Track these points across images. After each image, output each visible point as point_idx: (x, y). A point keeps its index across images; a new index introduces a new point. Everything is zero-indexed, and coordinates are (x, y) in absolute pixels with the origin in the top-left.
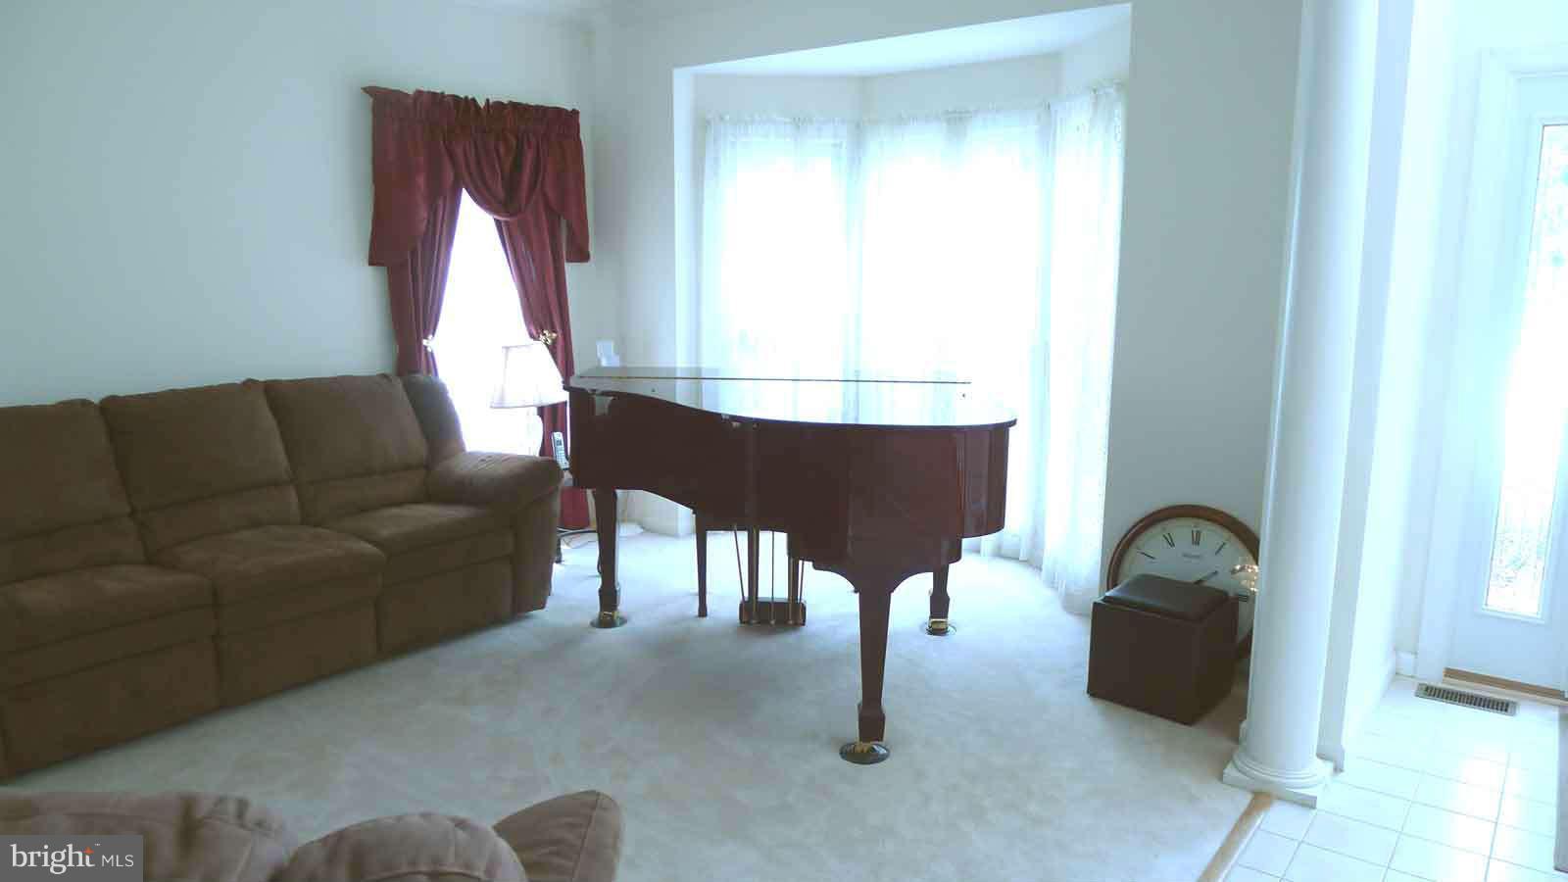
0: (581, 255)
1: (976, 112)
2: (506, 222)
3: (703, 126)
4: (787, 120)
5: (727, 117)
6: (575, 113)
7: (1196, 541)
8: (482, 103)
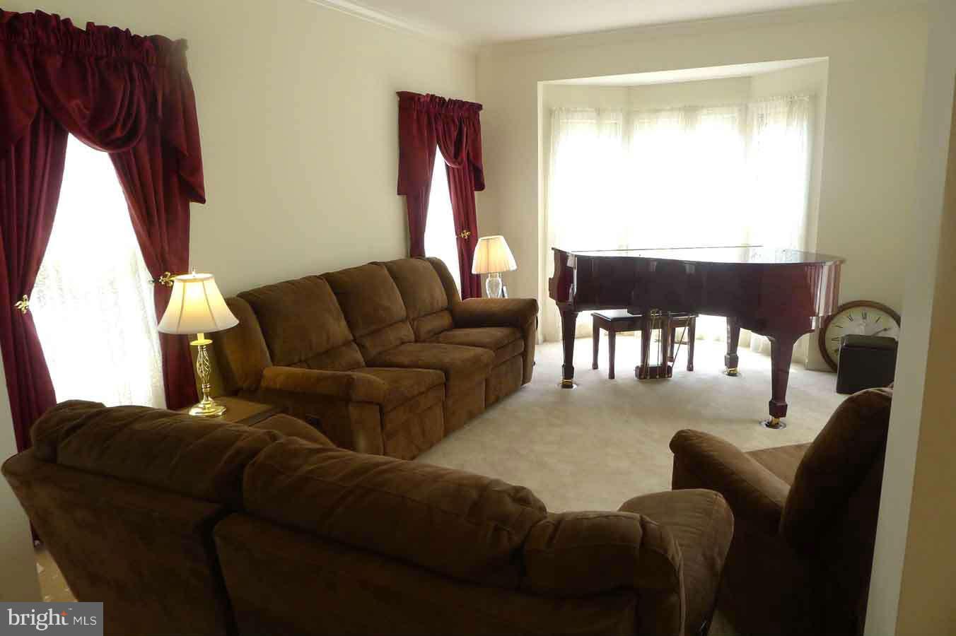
0: (481, 187)
1: (703, 107)
2: (458, 169)
3: (550, 113)
4: (593, 109)
5: (563, 108)
6: (479, 107)
7: (865, 318)
8: (447, 99)
